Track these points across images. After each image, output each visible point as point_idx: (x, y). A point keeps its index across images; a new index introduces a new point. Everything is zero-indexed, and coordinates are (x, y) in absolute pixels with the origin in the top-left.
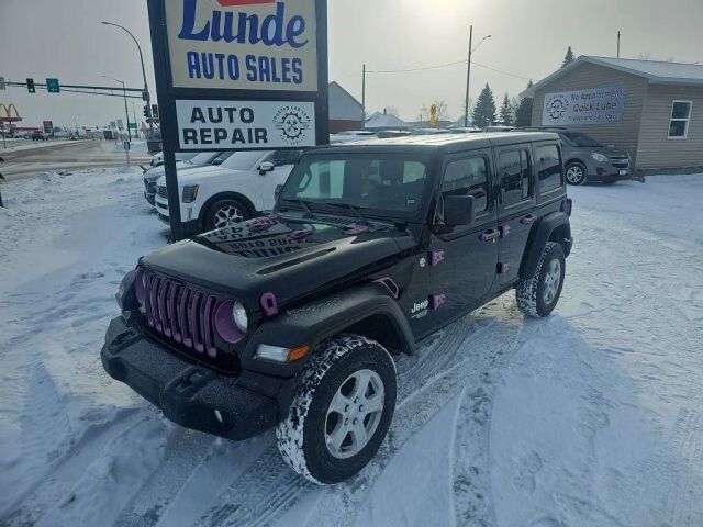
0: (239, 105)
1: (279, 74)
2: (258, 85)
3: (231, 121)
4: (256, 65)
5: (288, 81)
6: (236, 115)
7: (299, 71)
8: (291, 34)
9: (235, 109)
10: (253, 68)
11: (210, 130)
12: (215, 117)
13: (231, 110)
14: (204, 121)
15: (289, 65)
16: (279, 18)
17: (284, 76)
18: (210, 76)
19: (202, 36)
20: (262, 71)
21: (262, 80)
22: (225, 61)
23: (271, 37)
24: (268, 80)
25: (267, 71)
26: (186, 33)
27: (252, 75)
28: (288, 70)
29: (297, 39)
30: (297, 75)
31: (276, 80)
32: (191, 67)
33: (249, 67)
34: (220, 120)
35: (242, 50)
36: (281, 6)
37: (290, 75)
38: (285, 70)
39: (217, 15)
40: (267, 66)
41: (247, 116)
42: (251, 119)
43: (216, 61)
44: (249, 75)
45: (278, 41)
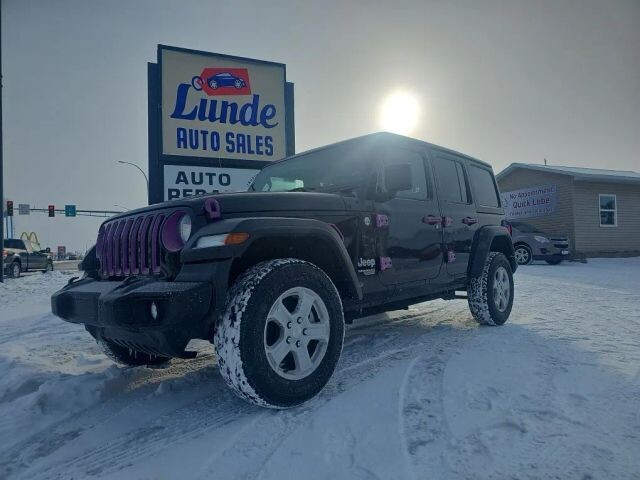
0: (218, 171)
1: (254, 148)
2: (234, 156)
3: (211, 183)
4: (235, 140)
5: (261, 153)
6: (215, 179)
7: (271, 147)
8: (264, 118)
9: (214, 174)
10: (232, 143)
11: (191, 191)
12: (197, 180)
13: (211, 175)
14: (187, 183)
15: (262, 141)
16: (255, 106)
17: (258, 149)
18: (195, 147)
19: (191, 117)
20: (239, 145)
21: (238, 151)
22: (208, 137)
23: (247, 119)
24: (244, 152)
25: (243, 145)
26: (177, 114)
27: (231, 148)
28: (261, 145)
29: (269, 122)
30: (269, 150)
31: (250, 152)
32: (179, 140)
33: (228, 141)
34: (201, 182)
35: (222, 129)
36: (256, 98)
37: (262, 149)
38: (258, 145)
39: (204, 102)
40: (244, 141)
41: (225, 179)
42: (228, 184)
43: (201, 136)
44: (228, 148)
45: (253, 122)
